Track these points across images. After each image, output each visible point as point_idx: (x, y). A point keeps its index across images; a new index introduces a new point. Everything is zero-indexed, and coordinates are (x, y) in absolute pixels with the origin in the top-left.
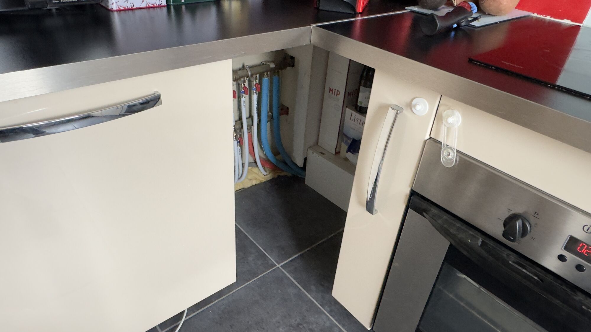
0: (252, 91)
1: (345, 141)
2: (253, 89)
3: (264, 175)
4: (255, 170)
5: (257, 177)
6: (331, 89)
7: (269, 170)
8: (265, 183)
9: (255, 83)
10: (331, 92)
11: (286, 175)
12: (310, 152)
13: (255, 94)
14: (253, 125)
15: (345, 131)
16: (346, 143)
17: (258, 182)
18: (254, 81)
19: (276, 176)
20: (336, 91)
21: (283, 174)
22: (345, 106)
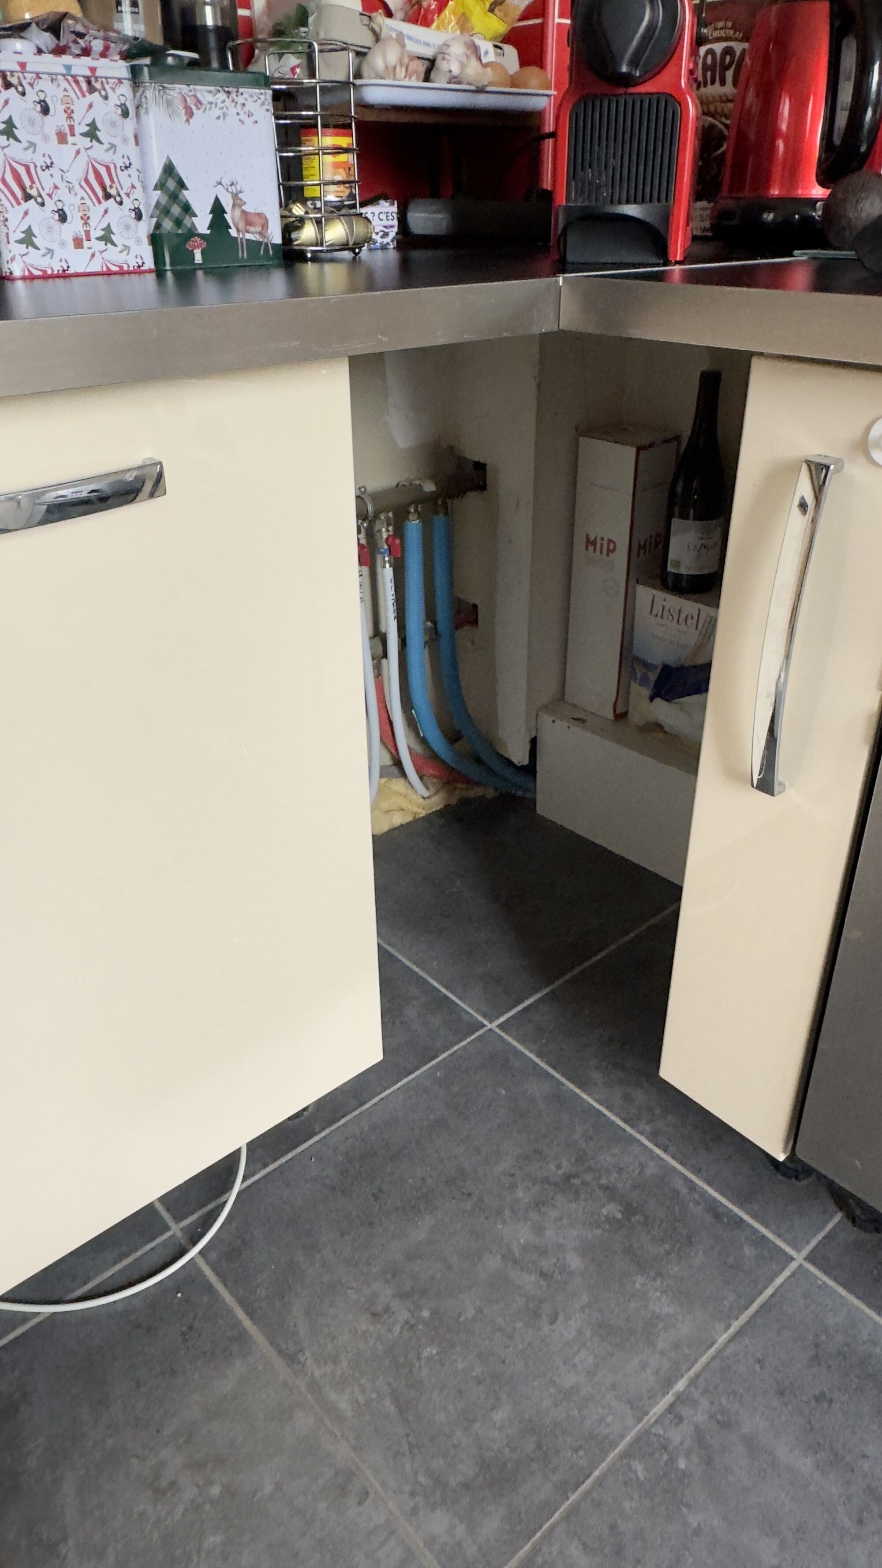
0: (379, 558)
1: (639, 675)
2: (381, 553)
3: (424, 798)
4: (398, 785)
5: (405, 804)
6: (592, 538)
7: (433, 784)
8: (427, 818)
9: (385, 536)
10: (591, 548)
11: (481, 794)
12: (546, 719)
13: (387, 565)
14: (385, 655)
15: (639, 650)
16: (644, 682)
17: (409, 819)
18: (384, 530)
19: (454, 802)
20: (605, 542)
21: (476, 792)
22: (632, 580)
